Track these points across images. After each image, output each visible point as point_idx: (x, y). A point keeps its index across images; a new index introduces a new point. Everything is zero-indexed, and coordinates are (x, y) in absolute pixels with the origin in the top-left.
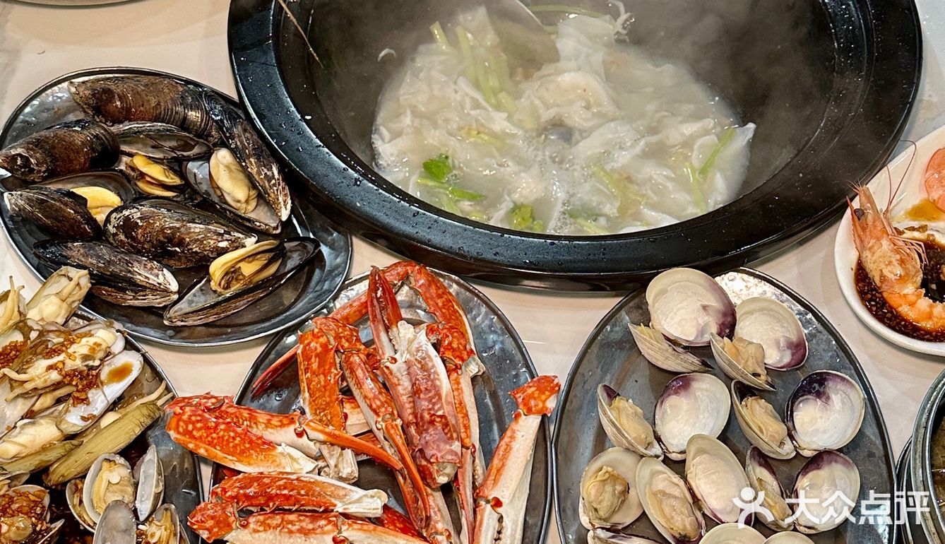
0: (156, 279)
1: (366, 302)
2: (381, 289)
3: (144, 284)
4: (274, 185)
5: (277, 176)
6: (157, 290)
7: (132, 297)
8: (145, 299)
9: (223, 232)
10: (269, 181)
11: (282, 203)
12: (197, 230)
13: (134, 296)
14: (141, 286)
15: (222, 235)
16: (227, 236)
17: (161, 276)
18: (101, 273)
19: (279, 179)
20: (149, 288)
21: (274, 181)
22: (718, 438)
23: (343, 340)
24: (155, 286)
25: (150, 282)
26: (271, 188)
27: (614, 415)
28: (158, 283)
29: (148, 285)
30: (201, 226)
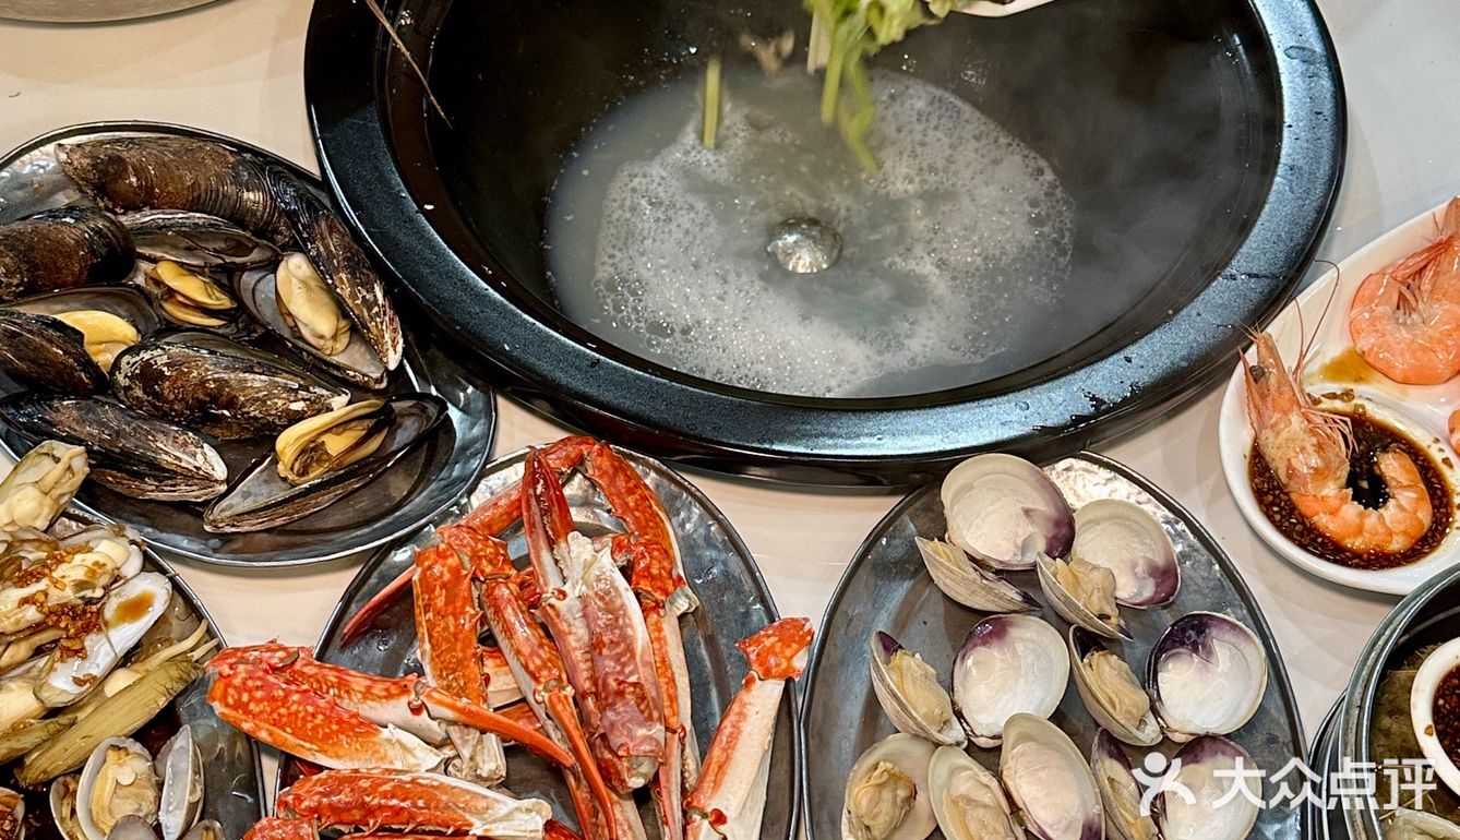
0: (191, 460)
1: (519, 500)
2: (542, 482)
3: (173, 467)
4: (377, 314)
5: (381, 301)
6: (193, 477)
7: (154, 488)
8: (175, 491)
9: (297, 387)
10: (370, 310)
11: (390, 342)
12: (257, 384)
13: (157, 486)
14: (168, 471)
15: (296, 391)
16: (303, 393)
17: (199, 456)
18: (106, 449)
19: (384, 306)
20: (181, 474)
21: (376, 309)
22: (1049, 719)
23: (484, 562)
24: (191, 471)
25: (183, 464)
26: (372, 319)
27: (895, 679)
28: (195, 467)
29: (179, 470)
30: (263, 377)
